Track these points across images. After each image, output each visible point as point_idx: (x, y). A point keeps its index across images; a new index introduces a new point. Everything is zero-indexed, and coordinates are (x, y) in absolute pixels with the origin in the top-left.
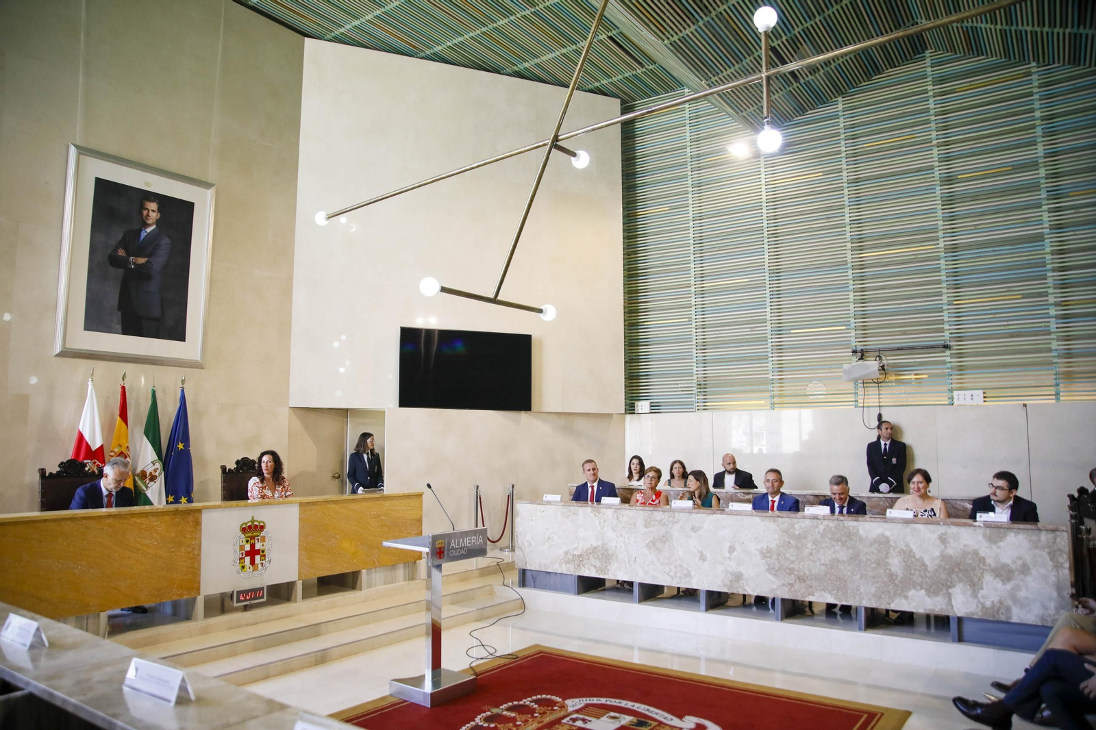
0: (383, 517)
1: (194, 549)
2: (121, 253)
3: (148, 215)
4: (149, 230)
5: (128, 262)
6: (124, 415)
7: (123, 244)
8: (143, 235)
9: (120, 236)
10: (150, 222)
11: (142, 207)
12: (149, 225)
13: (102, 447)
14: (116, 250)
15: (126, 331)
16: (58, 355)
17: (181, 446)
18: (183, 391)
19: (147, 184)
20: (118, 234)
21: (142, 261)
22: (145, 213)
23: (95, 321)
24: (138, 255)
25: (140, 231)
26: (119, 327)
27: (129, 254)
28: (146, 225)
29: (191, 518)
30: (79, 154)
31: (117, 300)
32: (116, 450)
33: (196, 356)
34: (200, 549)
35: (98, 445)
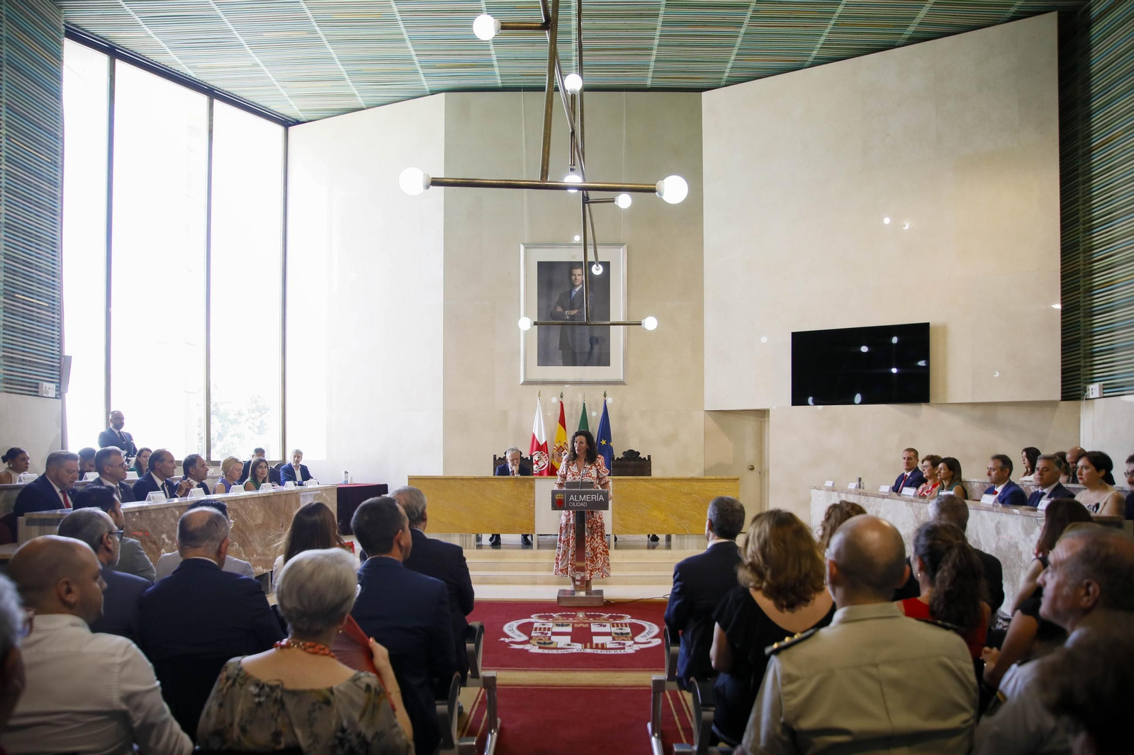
0: (694, 495)
1: (530, 504)
2: (559, 309)
3: (576, 279)
4: (577, 289)
5: (565, 315)
6: (562, 421)
7: (561, 303)
8: (574, 293)
9: (558, 298)
10: (577, 284)
11: (571, 274)
12: (577, 286)
13: (546, 442)
14: (555, 308)
15: (566, 363)
16: (522, 384)
17: (603, 442)
18: (605, 402)
19: (573, 257)
20: (556, 298)
21: (575, 312)
22: (573, 278)
23: (545, 358)
24: (572, 308)
25: (571, 291)
26: (561, 361)
27: (564, 310)
28: (573, 286)
29: (527, 484)
30: (526, 248)
31: (558, 343)
32: (557, 445)
33: (620, 377)
34: (534, 504)
35: (544, 442)
